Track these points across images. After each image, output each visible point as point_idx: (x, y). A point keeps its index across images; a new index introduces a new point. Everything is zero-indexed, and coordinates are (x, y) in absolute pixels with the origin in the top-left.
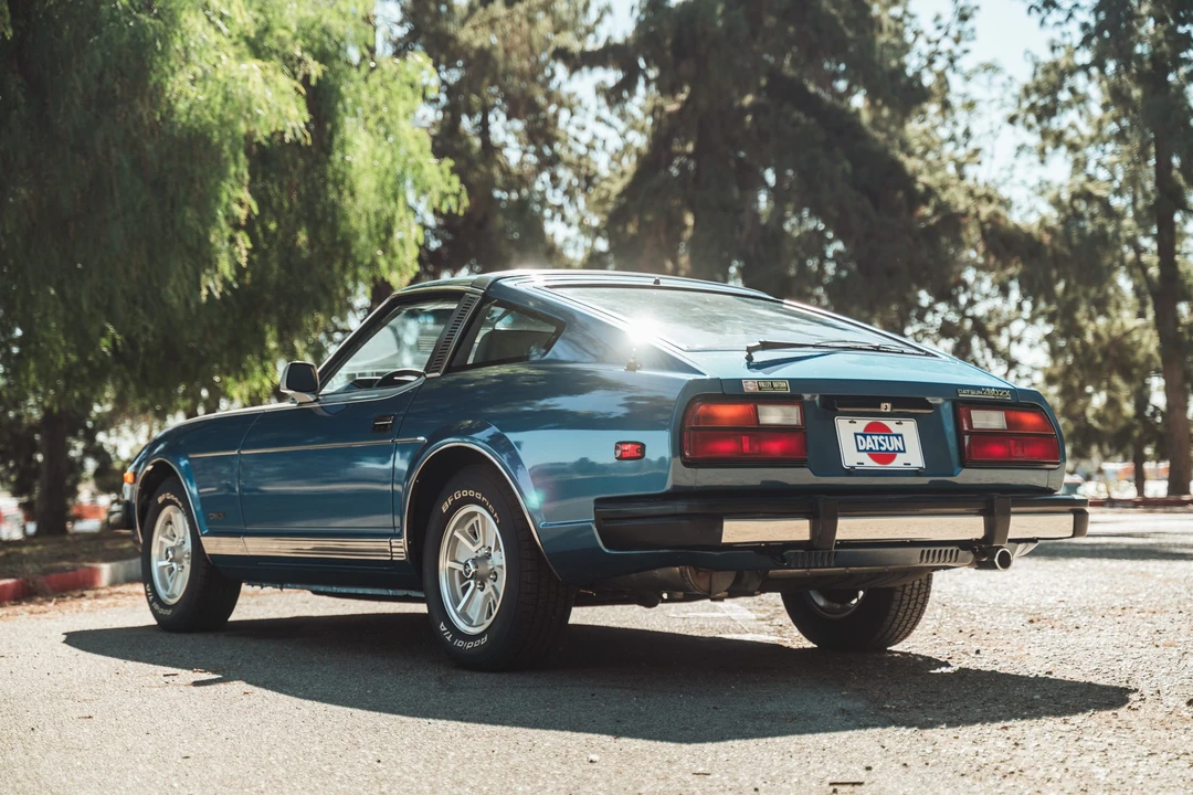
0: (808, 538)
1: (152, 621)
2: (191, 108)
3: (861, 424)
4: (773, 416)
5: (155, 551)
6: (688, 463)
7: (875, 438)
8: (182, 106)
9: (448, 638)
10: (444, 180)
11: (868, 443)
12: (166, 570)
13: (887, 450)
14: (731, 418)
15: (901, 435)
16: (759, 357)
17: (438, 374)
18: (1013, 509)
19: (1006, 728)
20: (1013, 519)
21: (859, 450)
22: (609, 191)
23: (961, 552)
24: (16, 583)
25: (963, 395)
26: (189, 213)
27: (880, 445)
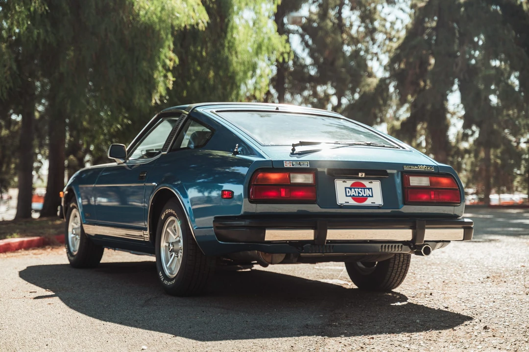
0: (313, 239)
1: (68, 262)
2: (146, 13)
3: (349, 183)
4: (299, 179)
5: (70, 230)
6: (251, 202)
7: (356, 190)
8: (142, 13)
9: (162, 279)
10: (282, 45)
11: (352, 192)
12: (75, 239)
13: (363, 196)
14: (276, 180)
15: (371, 189)
16: (298, 149)
17: (166, 153)
18: (426, 226)
19: (373, 338)
20: (427, 231)
21: (347, 196)
22: (392, 47)
23: (403, 246)
24: (39, 239)
25: (406, 168)
26: (145, 64)
27: (359, 193)
